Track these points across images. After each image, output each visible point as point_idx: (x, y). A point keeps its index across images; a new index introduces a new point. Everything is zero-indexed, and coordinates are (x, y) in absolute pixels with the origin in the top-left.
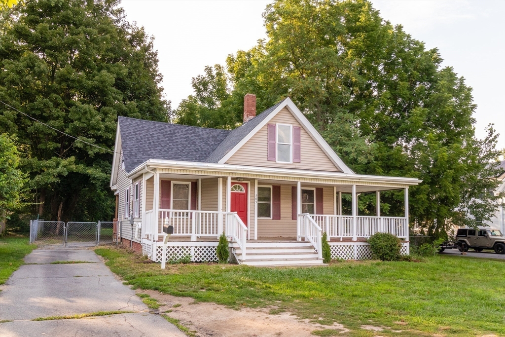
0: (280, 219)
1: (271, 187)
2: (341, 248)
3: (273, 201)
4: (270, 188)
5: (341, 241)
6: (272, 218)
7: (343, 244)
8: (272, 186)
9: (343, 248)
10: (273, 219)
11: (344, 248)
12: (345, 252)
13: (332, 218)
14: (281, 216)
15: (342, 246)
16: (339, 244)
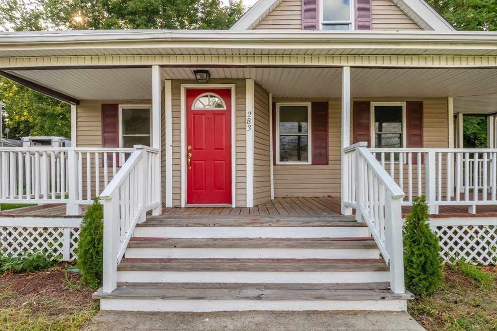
0: (327, 164)
1: (309, 105)
2: (471, 233)
3: (312, 132)
4: (306, 108)
5: (473, 216)
6: (310, 162)
7: (476, 222)
8: (310, 103)
9: (476, 232)
10: (313, 163)
11: (482, 232)
12: (483, 243)
13: (445, 155)
14: (330, 158)
15: (476, 228)
16: (465, 222)
